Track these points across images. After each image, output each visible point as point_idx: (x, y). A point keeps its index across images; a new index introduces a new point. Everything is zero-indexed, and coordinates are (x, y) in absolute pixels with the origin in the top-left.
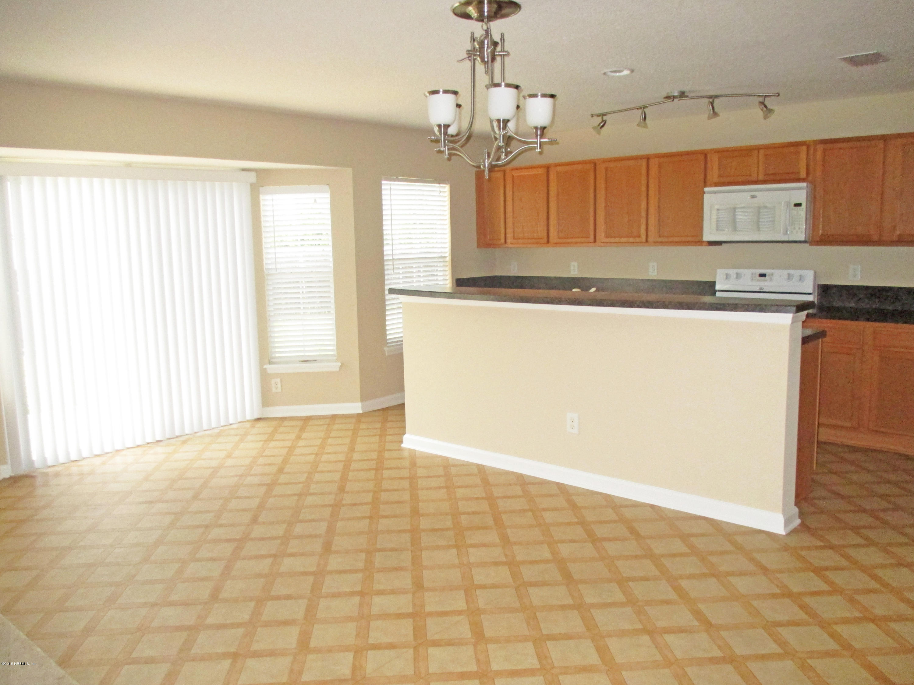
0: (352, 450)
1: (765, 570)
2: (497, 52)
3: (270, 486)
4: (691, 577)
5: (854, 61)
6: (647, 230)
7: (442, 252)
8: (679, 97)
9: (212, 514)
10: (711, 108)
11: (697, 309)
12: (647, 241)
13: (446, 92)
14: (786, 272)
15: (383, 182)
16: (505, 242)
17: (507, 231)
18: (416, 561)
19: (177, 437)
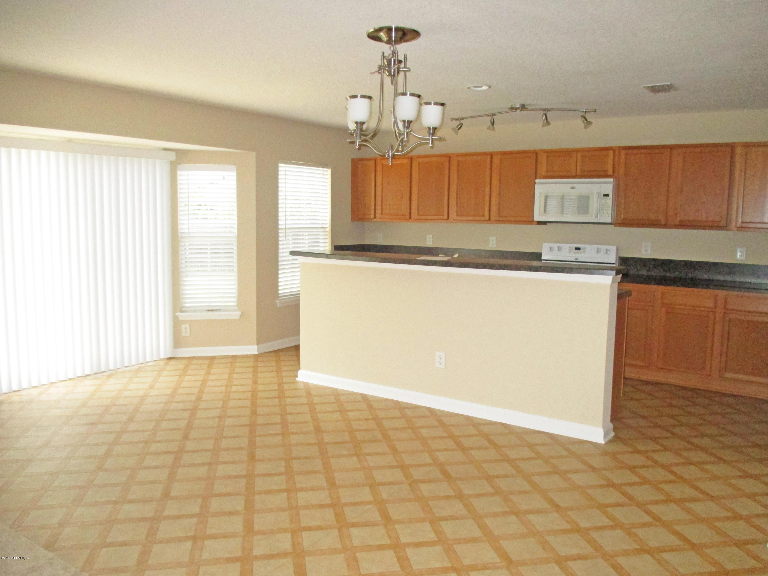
0: (255, 383)
1: (593, 469)
2: (401, 68)
3: (194, 411)
4: (540, 474)
5: (654, 90)
6: (490, 210)
7: (323, 224)
8: (520, 108)
9: (148, 433)
10: (545, 118)
11: (542, 271)
12: (489, 220)
13: (363, 97)
14: (597, 246)
15: (280, 165)
16: (375, 217)
17: (377, 207)
18: (327, 466)
19: (103, 372)
